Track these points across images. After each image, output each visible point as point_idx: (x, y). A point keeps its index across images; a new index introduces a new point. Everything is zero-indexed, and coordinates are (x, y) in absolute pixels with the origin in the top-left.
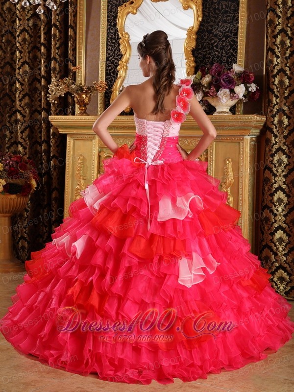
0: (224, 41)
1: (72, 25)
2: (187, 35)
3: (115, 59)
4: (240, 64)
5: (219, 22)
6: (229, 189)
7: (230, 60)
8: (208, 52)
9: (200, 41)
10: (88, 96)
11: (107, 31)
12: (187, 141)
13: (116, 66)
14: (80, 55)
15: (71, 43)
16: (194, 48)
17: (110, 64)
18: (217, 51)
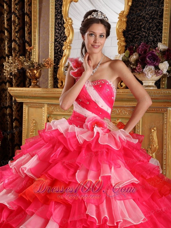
0: (150, 23)
1: (28, 13)
2: (118, 18)
3: (62, 40)
4: (164, 43)
5: (146, 6)
6: (154, 154)
7: (155, 40)
8: (137, 33)
9: (130, 24)
10: (39, 71)
11: (55, 17)
12: (118, 110)
13: (62, 46)
14: (35, 38)
15: (27, 28)
16: (125, 29)
17: (57, 45)
18: (144, 32)
